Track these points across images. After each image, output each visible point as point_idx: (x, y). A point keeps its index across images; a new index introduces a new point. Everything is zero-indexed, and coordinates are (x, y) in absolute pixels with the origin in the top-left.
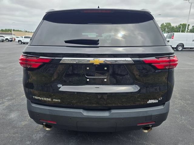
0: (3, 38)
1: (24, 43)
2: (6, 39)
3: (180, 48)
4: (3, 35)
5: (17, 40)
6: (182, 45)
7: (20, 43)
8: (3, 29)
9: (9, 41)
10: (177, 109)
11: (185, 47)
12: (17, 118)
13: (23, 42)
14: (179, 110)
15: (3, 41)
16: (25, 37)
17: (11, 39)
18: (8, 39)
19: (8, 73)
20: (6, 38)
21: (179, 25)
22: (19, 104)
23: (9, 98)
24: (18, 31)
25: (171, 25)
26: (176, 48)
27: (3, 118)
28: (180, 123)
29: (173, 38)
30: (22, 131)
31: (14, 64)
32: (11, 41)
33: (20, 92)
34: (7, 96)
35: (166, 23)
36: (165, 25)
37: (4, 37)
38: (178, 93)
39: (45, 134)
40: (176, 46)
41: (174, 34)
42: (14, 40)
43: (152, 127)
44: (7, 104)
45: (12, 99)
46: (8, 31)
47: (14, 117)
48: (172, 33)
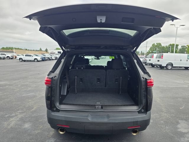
0: (4, 56)
1: (25, 61)
2: (7, 57)
3: (170, 67)
4: (5, 53)
5: (18, 57)
6: (171, 64)
7: (21, 61)
8: (4, 47)
9: (10, 58)
10: (163, 121)
11: (174, 66)
12: (30, 128)
13: (23, 59)
14: (164, 121)
15: (4, 58)
16: (26, 56)
17: (12, 57)
18: (9, 57)
19: (15, 90)
20: (7, 55)
21: (169, 45)
22: (30, 116)
23: (21, 111)
24: (18, 49)
25: (161, 45)
26: (165, 67)
27: (19, 128)
28: (164, 131)
29: (162, 58)
30: (37, 138)
31: (19, 81)
32: (12, 58)
33: (29, 106)
34: (18, 110)
35: (156, 43)
36: (156, 45)
37: (6, 55)
38: (165, 108)
39: (55, 140)
40: (165, 66)
41: (163, 54)
42: (14, 57)
43: (139, 131)
44: (20, 116)
45: (23, 113)
46: (9, 49)
47: (28, 127)
48: (161, 54)
